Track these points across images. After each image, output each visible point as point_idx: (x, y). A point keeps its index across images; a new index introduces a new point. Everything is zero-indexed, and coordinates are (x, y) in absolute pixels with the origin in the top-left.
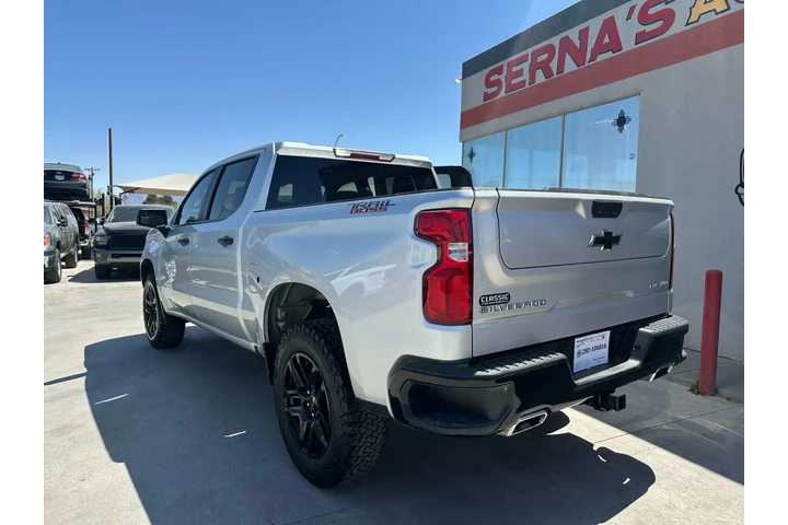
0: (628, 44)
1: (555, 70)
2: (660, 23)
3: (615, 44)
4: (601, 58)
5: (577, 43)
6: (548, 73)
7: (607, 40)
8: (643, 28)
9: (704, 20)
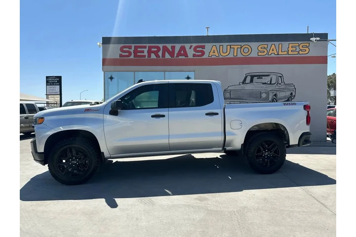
0: (190, 56)
1: (161, 55)
2: (200, 54)
3: (186, 54)
4: (180, 57)
5: (171, 50)
6: (157, 56)
7: (182, 52)
8: (195, 53)
9: (213, 57)
